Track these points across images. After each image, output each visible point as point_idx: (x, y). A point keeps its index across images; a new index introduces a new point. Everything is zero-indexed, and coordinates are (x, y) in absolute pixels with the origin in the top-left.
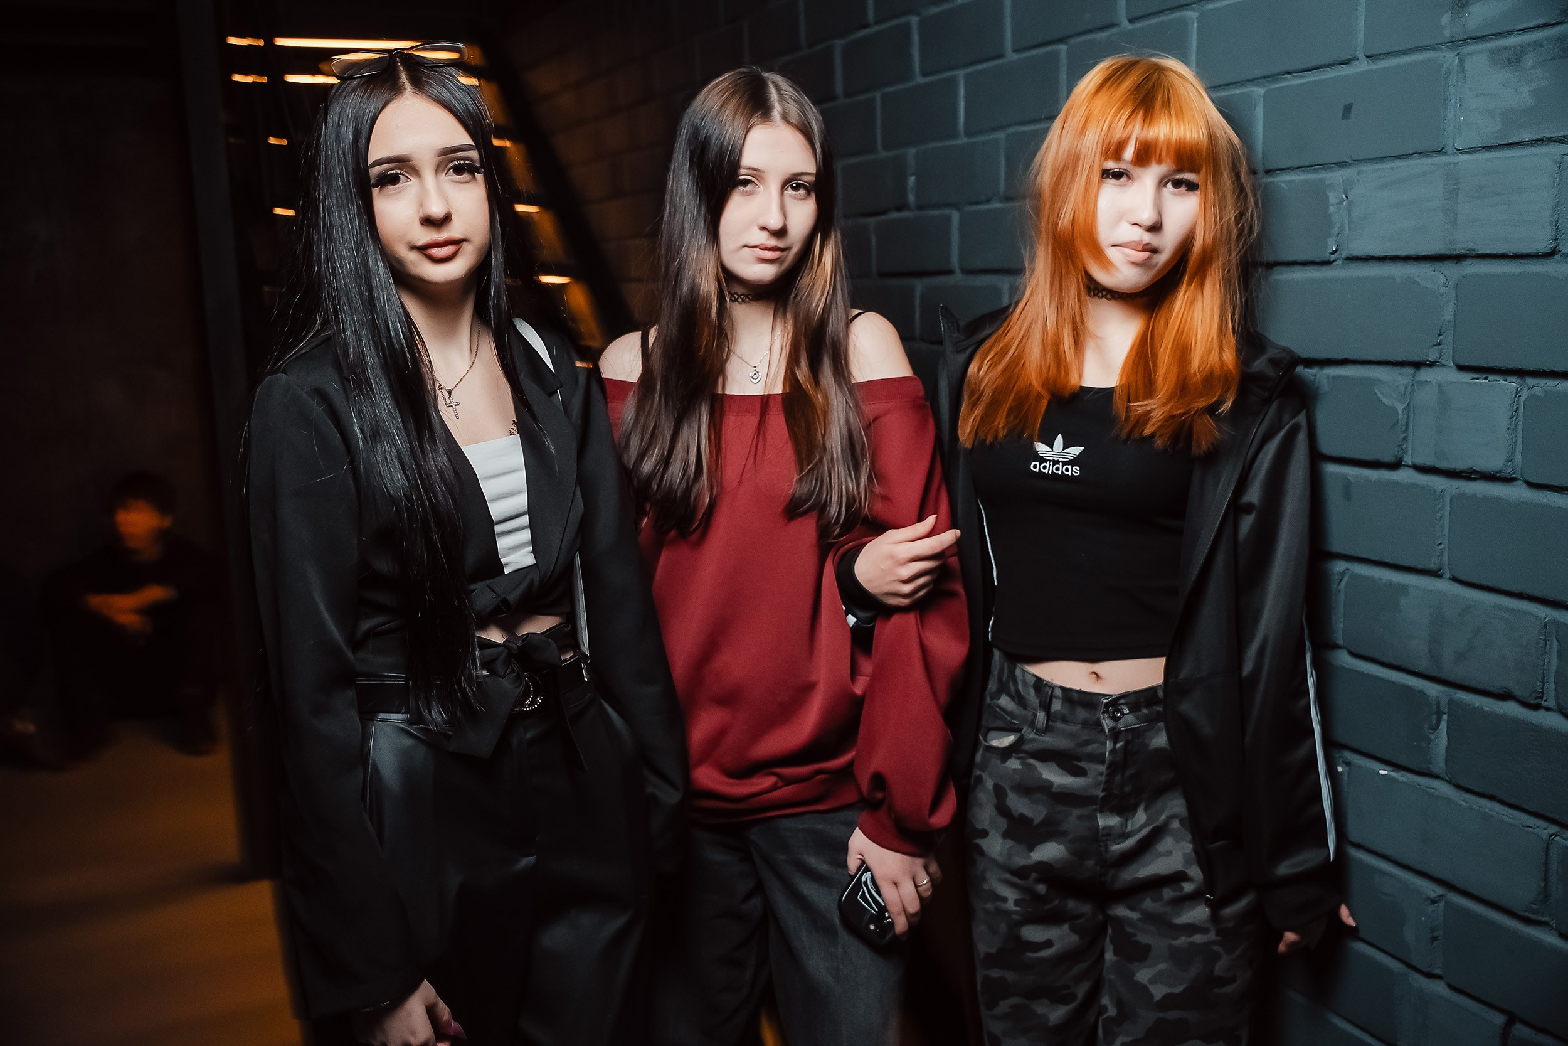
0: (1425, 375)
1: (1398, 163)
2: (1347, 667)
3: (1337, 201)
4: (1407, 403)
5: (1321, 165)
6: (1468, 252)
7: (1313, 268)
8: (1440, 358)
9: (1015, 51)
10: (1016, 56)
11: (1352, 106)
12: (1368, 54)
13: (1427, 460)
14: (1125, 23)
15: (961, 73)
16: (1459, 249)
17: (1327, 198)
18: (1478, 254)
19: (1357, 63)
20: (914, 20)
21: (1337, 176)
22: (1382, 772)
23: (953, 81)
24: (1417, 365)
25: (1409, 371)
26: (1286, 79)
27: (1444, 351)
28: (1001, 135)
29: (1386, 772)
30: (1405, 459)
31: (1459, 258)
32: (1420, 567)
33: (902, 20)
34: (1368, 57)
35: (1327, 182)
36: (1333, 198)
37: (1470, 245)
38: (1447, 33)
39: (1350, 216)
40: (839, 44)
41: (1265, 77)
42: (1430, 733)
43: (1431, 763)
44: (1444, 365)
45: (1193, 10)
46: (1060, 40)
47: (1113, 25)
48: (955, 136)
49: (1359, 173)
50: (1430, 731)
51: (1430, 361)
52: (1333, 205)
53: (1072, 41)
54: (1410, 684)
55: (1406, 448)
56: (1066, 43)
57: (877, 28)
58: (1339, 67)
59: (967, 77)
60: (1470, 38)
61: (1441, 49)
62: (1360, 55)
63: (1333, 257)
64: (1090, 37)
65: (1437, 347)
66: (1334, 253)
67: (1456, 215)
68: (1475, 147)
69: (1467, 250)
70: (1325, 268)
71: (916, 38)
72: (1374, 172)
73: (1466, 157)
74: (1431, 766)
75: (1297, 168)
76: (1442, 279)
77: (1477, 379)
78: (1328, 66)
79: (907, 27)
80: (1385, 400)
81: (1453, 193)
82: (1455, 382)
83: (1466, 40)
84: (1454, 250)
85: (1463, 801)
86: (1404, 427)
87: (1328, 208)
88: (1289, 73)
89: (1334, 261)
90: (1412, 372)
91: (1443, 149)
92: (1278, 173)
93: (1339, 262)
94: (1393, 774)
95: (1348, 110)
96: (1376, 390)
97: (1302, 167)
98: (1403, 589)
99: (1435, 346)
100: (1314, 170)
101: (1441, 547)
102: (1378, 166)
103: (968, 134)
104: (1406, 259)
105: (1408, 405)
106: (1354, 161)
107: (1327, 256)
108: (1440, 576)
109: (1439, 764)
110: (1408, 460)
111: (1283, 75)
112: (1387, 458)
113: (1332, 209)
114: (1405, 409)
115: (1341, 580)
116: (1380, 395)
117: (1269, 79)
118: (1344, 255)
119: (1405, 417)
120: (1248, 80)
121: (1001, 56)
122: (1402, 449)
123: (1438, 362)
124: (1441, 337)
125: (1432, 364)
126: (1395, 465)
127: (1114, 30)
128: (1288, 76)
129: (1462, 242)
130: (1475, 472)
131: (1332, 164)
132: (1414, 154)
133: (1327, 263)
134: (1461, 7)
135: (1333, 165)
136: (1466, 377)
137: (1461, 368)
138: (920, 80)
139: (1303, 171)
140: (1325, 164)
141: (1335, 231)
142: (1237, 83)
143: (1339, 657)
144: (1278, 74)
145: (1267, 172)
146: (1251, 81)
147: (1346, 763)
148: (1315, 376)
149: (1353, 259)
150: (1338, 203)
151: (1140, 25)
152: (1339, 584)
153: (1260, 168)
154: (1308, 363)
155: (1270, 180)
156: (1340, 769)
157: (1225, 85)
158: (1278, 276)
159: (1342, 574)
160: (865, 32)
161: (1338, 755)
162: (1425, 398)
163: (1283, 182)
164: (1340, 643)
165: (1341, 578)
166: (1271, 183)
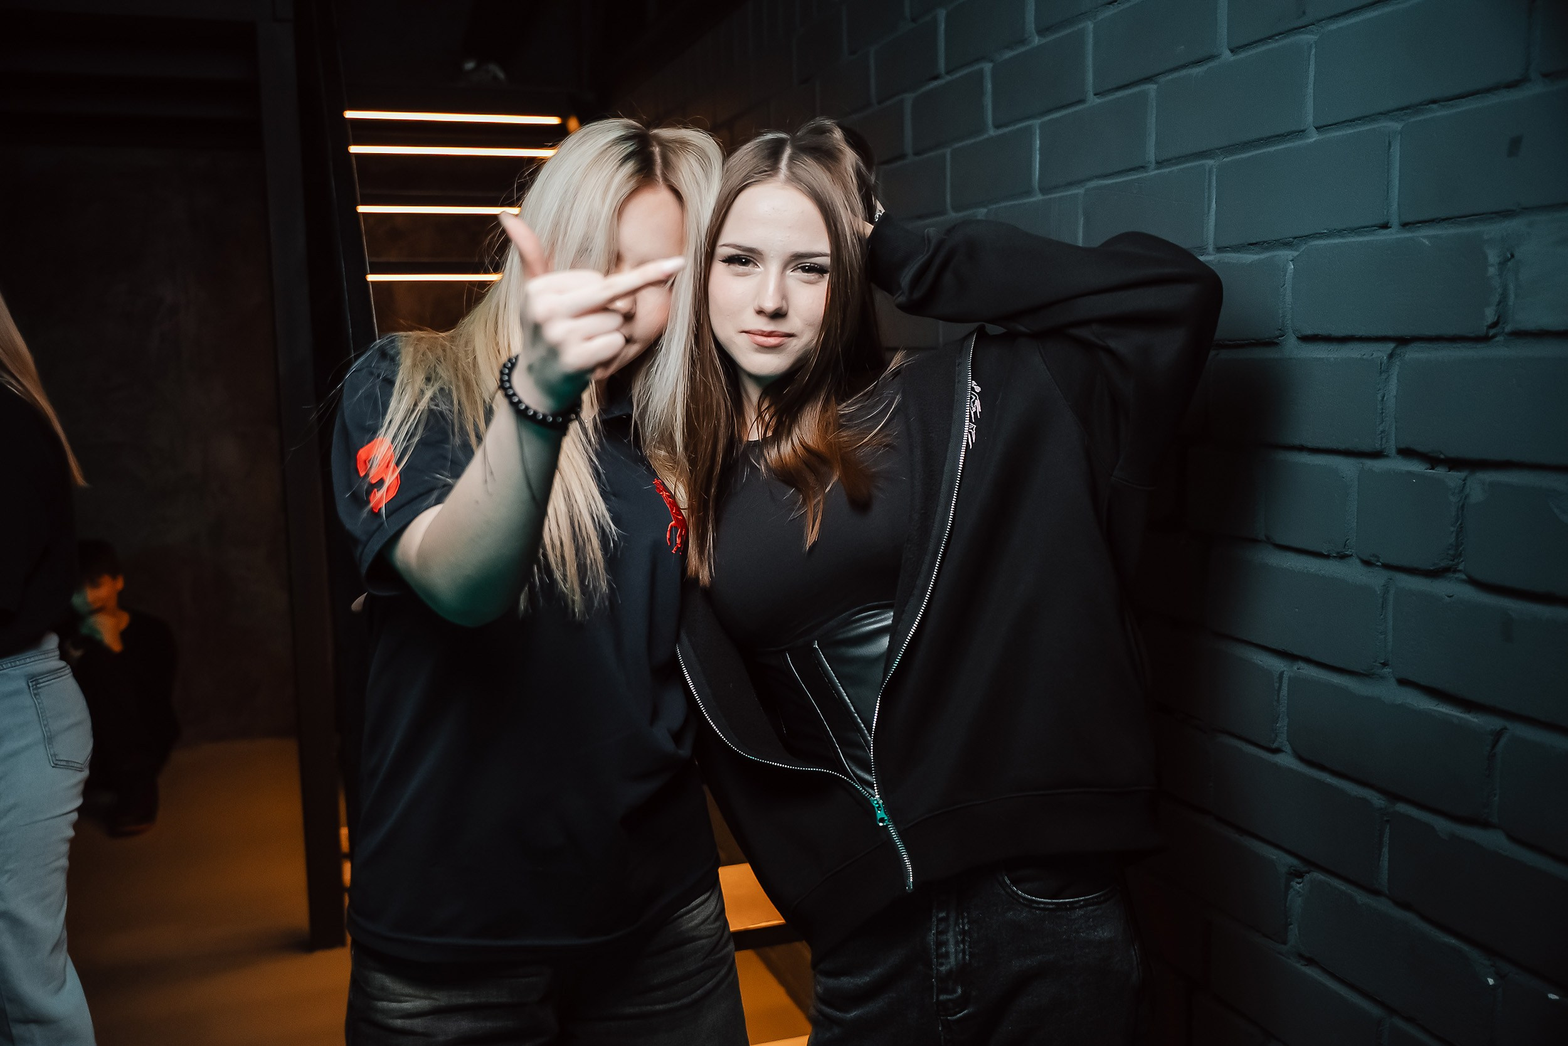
2: (1504, 853)
3: (1498, 260)
5: (1477, 215)
7: (1463, 344)
10: (1098, 101)
11: (1520, 139)
12: (1543, 72)
14: (1227, 55)
15: (1036, 122)
17: (1485, 256)
19: (1529, 85)
20: (987, 67)
21: (1499, 229)
22: (1552, 996)
23: (1028, 130)
26: (1430, 110)
28: (1079, 191)
29: (1557, 998)
33: (976, 67)
34: (1545, 75)
35: (1486, 237)
36: (1493, 257)
39: (1516, 279)
40: (909, 98)
41: (1402, 109)
45: (1312, 32)
46: (1148, 79)
47: (1211, 58)
48: (1029, 193)
49: (1530, 225)
52: (1492, 265)
53: (1163, 79)
56: (1156, 83)
57: (949, 78)
58: (1505, 91)
59: (1042, 126)
62: (1534, 75)
63: (1492, 332)
64: (1184, 72)
66: (1494, 325)
70: (1481, 346)
71: (989, 86)
72: (1552, 223)
75: (1444, 220)
79: (981, 73)
87: (1485, 270)
88: (1434, 102)
89: (1494, 336)
92: (1419, 227)
93: (1501, 338)
95: (1516, 144)
96: (1552, 504)
97: (1451, 219)
100: (1468, 221)
102: (1556, 215)
103: (1043, 191)
106: (1522, 209)
107: (1482, 331)
111: (1427, 105)
113: (1492, 271)
115: (1498, 741)
116: (1556, 511)
117: (1409, 111)
118: (1508, 328)
120: (1381, 114)
121: (1081, 101)
127: (1213, 64)
128: (1431, 105)
131: (1492, 213)
133: (1484, 339)
135: (1493, 215)
138: (992, 132)
139: (1453, 223)
140: (1482, 214)
141: (1496, 298)
142: (1367, 117)
143: (1494, 840)
144: (1421, 104)
145: (1405, 225)
146: (1384, 114)
147: (1498, 976)
148: (1464, 481)
149: (1520, 334)
150: (1500, 263)
151: (1242, 55)
152: (1494, 746)
153: (1395, 221)
154: (1454, 464)
155: (1408, 235)
156: (1491, 981)
157: (1351, 121)
158: (1414, 354)
159: (1498, 734)
160: (935, 83)
161: (1487, 963)
163: (1425, 237)
164: (1495, 820)
165: (1496, 738)
166: (1411, 238)
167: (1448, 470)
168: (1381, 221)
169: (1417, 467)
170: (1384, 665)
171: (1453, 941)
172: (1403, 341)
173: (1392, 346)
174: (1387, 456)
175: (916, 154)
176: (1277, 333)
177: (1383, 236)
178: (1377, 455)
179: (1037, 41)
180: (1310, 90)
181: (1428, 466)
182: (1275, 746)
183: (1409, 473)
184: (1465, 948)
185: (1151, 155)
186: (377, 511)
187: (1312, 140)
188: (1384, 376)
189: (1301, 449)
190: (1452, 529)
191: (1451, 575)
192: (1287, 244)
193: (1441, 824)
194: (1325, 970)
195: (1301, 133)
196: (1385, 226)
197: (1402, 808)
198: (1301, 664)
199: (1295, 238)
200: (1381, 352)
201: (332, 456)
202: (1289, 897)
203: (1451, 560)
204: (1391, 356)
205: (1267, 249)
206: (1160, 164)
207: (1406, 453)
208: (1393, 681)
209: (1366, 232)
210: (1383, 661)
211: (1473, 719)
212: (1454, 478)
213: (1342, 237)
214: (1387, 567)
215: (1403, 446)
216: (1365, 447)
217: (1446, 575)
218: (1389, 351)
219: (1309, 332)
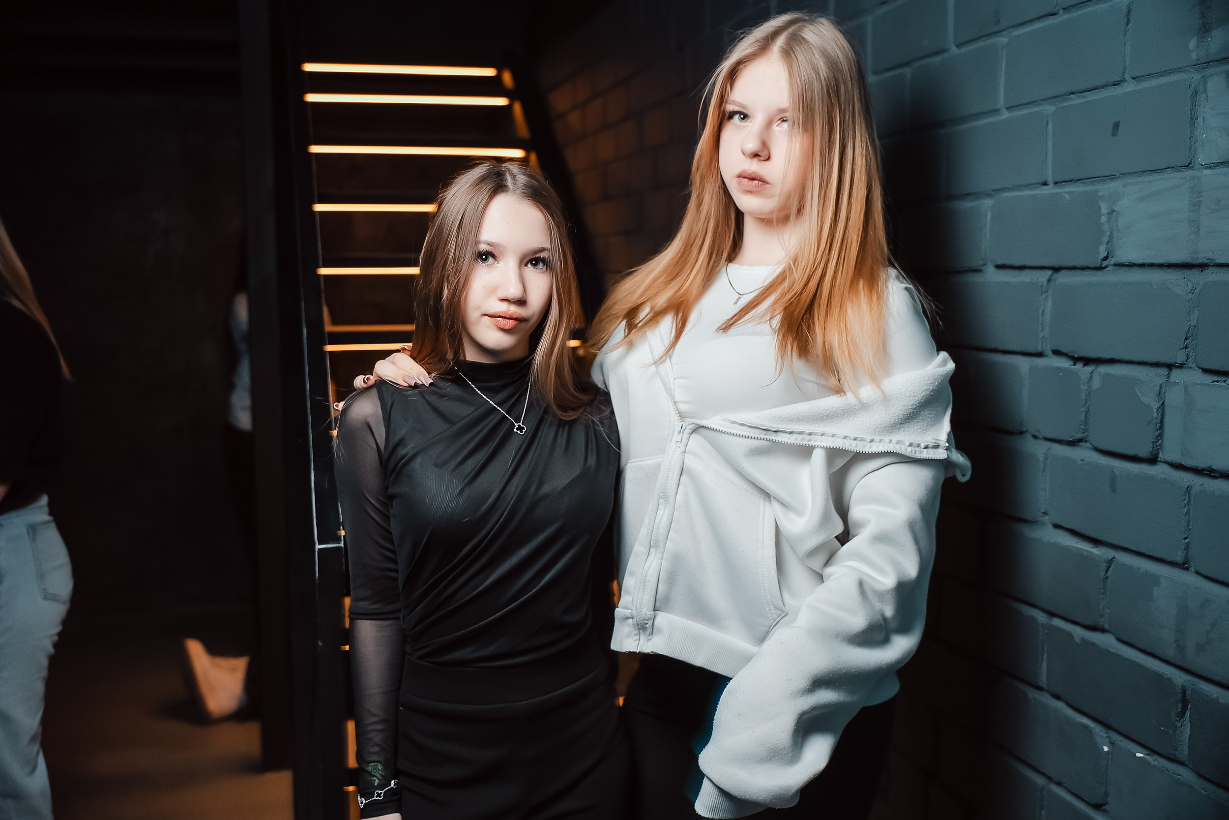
0: (1176, 375)
1: (1155, 176)
2: (1112, 650)
3: (1107, 212)
4: (1161, 402)
5: (1095, 178)
6: (1208, 261)
7: (1090, 272)
8: (1187, 361)
9: (875, 73)
11: (1119, 124)
12: (1132, 76)
13: (1176, 458)
14: (954, 50)
16: (1201, 258)
17: (1100, 208)
18: (1216, 263)
19: (1125, 84)
21: (1107, 188)
22: (1139, 755)
24: (1170, 367)
25: (1164, 371)
26: (1072, 99)
27: (1191, 354)
29: (1142, 755)
30: (1161, 455)
31: (1202, 266)
32: (1169, 559)
34: (1134, 78)
35: (1100, 194)
36: (1104, 209)
37: (1210, 255)
38: (1194, 56)
39: (1117, 225)
41: (1055, 98)
42: (1176, 720)
43: (1176, 750)
44: (1190, 368)
45: (1004, 36)
46: (906, 64)
47: (945, 50)
49: (1124, 186)
50: (1177, 718)
51: (1178, 363)
52: (1104, 215)
54: (1161, 671)
55: (1161, 445)
58: (1112, 88)
60: (1212, 61)
61: (1190, 72)
62: (1128, 78)
63: (1105, 263)
64: (929, 60)
65: (1184, 350)
66: (1106, 258)
67: (1198, 226)
68: (1215, 163)
69: (1208, 260)
70: (1099, 273)
72: (1136, 185)
73: (1209, 171)
74: (1177, 752)
75: (1078, 180)
76: (1190, 285)
77: (1218, 382)
78: (1103, 87)
80: (1145, 400)
81: (1196, 206)
82: (1198, 384)
83: (1209, 62)
84: (1197, 259)
85: (1203, 790)
86: (1159, 424)
87: (1100, 218)
88: (1073, 93)
89: (1105, 267)
90: (1166, 373)
91: (1189, 164)
92: (1064, 185)
93: (1110, 268)
94: (1148, 757)
95: (1116, 126)
96: (1136, 389)
98: (1155, 580)
99: (1183, 349)
100: (1091, 182)
101: (1187, 541)
102: (1139, 179)
104: (1161, 266)
105: (1162, 404)
106: (1120, 174)
107: (1100, 263)
108: (1187, 569)
109: (1184, 752)
111: (1069, 95)
112: (1144, 453)
113: (1104, 219)
114: (1159, 408)
115: (1109, 567)
116: (1139, 394)
117: (1059, 99)
118: (1113, 261)
119: (1160, 415)
120: (1042, 100)
122: (1157, 446)
123: (1186, 364)
124: (1188, 341)
125: (1181, 366)
126: (1153, 460)
127: (945, 55)
128: (1072, 96)
129: (1205, 252)
130: (1213, 471)
132: (1168, 168)
133: (1100, 268)
134: (1205, 32)
135: (1105, 178)
136: (1209, 379)
137: (1206, 371)
139: (1083, 183)
140: (1099, 177)
141: (1106, 239)
142: (1034, 102)
143: (1106, 641)
144: (1065, 94)
145: (1056, 183)
146: (1045, 100)
147: (1112, 744)
148: (1091, 373)
149: (1120, 265)
150: (1108, 214)
151: (964, 50)
152: (1107, 571)
153: (1050, 180)
154: (1087, 361)
155: (1059, 190)
156: (1106, 749)
157: (1024, 105)
158: (1063, 278)
159: (1110, 562)
161: (1105, 735)
162: (1174, 397)
163: (1066, 193)
164: (1107, 627)
165: (1109, 565)
166: (1058, 194)
167: (1082, 366)
168: (1042, 180)
169: (1064, 363)
170: (1045, 513)
171: (1085, 721)
172: (1056, 269)
173: (1050, 272)
174: (1046, 356)
176: (981, 263)
177: (1045, 190)
178: (1040, 355)
180: (1002, 80)
181: (1072, 363)
183: (1058, 368)
184: (1091, 724)
187: (1003, 117)
188: (1044, 296)
189: (996, 351)
190: (1083, 410)
191: (1083, 444)
192: (988, 195)
193: (1078, 632)
195: (997, 111)
196: (1045, 184)
197: (1057, 622)
199: (993, 191)
200: (1042, 278)
203: (1084, 433)
204: (1049, 280)
205: (976, 199)
207: (1057, 352)
208: (1051, 526)
209: (1034, 187)
210: (1043, 511)
211: (1096, 551)
212: (1085, 371)
213: (1020, 190)
214: (1047, 439)
215: (1054, 348)
216: (1032, 350)
217: (1081, 444)
218: (1047, 277)
219: (1000, 262)
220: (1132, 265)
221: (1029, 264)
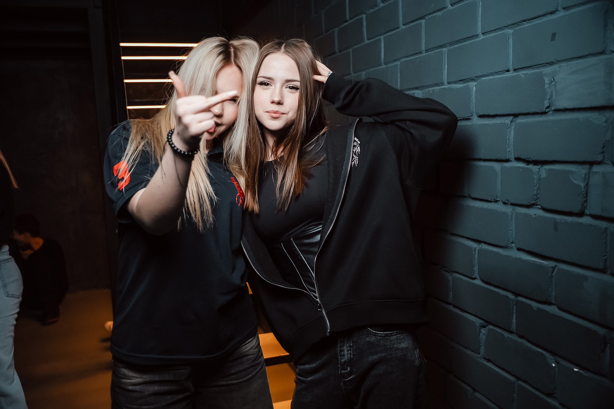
0: (596, 168)
1: (580, 61)
2: (556, 315)
3: (549, 82)
5: (541, 64)
7: (537, 115)
8: (603, 160)
10: (404, 27)
11: (556, 34)
13: (598, 212)
14: (450, 6)
15: (382, 37)
17: (544, 80)
19: (558, 12)
20: (364, 16)
21: (548, 70)
22: (575, 370)
23: (379, 40)
24: (592, 164)
25: (588, 166)
26: (523, 24)
27: (606, 156)
28: (398, 63)
29: (577, 370)
30: (586, 211)
32: (594, 267)
33: (360, 16)
34: (564, 8)
35: (544, 73)
36: (547, 81)
39: (555, 89)
40: (336, 30)
41: (513, 24)
42: (601, 353)
44: (606, 164)
46: (422, 18)
47: (444, 8)
48: (380, 65)
49: (560, 67)
51: (598, 161)
52: (547, 84)
53: (427, 17)
54: (589, 326)
55: (586, 206)
56: (425, 19)
57: (350, 21)
58: (549, 16)
59: (385, 38)
62: (560, 8)
63: (547, 110)
64: (434, 14)
65: (602, 154)
66: (548, 107)
67: (611, 85)
70: (544, 116)
71: (365, 24)
72: (568, 66)
74: (601, 370)
75: (529, 67)
76: (604, 119)
78: (544, 15)
79: (362, 18)
80: (575, 182)
81: (610, 74)
86: (585, 195)
87: (544, 86)
88: (524, 21)
89: (548, 112)
90: (589, 167)
91: (604, 51)
92: (520, 70)
93: (551, 112)
94: (581, 371)
95: (554, 36)
96: (570, 176)
97: (531, 66)
98: (585, 278)
100: (538, 67)
101: (605, 257)
102: (569, 63)
103: (385, 64)
104: (585, 109)
105: (587, 183)
106: (557, 61)
107: (544, 110)
108: (605, 272)
109: (606, 370)
110: (587, 212)
113: (546, 86)
114: (585, 186)
115: (554, 271)
116: (572, 179)
117: (515, 25)
118: (553, 108)
119: (585, 190)
120: (505, 27)
121: (398, 28)
122: (584, 206)
123: (602, 162)
124: (604, 149)
125: (600, 163)
126: (581, 214)
127: (445, 10)
128: (523, 22)
131: (546, 63)
132: (588, 55)
133: (544, 113)
135: (547, 64)
138: (367, 42)
139: (532, 68)
140: (543, 64)
141: (548, 97)
142: (500, 28)
143: (553, 309)
144: (520, 22)
145: (515, 70)
146: (507, 27)
147: (557, 363)
148: (539, 169)
149: (558, 111)
150: (549, 83)
151: (455, 6)
152: (552, 273)
153: (511, 68)
154: (536, 163)
155: (516, 74)
156: (554, 365)
157: (495, 30)
158: (521, 120)
159: (554, 268)
160: (346, 24)
161: (552, 358)
162: (595, 180)
163: (522, 74)
164: (553, 302)
165: (553, 270)
166: (517, 75)
167: (533, 165)
168: (506, 69)
169: (521, 165)
170: (512, 243)
171: (540, 350)
172: (516, 116)
173: (512, 117)
174: (511, 161)
175: (340, 52)
176: (470, 115)
177: (507, 74)
178: (507, 161)
179: (382, 5)
180: (480, 19)
181: (527, 164)
182: (473, 277)
183: (519, 167)
184: (544, 352)
185: (423, 48)
186: (121, 190)
187: (481, 38)
188: (509, 129)
189: (480, 160)
190: (535, 188)
191: (535, 206)
192: (473, 80)
193: (534, 304)
194: (494, 364)
195: (477, 36)
196: (508, 71)
197: (520, 299)
198: (482, 244)
199: (476, 77)
200: (507, 120)
201: (104, 168)
202: (481, 336)
203: (536, 201)
204: (511, 122)
205: (466, 82)
206: (427, 51)
207: (518, 159)
208: (516, 249)
209: (501, 73)
210: (512, 241)
211: (545, 262)
212: (535, 168)
213: (493, 76)
214: (512, 204)
215: (516, 157)
216: (503, 158)
217: (534, 206)
218: (511, 120)
219: (481, 114)
220: (565, 110)
221: (499, 113)
